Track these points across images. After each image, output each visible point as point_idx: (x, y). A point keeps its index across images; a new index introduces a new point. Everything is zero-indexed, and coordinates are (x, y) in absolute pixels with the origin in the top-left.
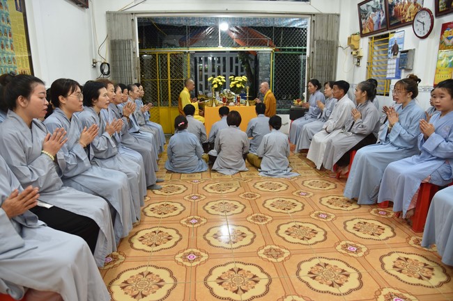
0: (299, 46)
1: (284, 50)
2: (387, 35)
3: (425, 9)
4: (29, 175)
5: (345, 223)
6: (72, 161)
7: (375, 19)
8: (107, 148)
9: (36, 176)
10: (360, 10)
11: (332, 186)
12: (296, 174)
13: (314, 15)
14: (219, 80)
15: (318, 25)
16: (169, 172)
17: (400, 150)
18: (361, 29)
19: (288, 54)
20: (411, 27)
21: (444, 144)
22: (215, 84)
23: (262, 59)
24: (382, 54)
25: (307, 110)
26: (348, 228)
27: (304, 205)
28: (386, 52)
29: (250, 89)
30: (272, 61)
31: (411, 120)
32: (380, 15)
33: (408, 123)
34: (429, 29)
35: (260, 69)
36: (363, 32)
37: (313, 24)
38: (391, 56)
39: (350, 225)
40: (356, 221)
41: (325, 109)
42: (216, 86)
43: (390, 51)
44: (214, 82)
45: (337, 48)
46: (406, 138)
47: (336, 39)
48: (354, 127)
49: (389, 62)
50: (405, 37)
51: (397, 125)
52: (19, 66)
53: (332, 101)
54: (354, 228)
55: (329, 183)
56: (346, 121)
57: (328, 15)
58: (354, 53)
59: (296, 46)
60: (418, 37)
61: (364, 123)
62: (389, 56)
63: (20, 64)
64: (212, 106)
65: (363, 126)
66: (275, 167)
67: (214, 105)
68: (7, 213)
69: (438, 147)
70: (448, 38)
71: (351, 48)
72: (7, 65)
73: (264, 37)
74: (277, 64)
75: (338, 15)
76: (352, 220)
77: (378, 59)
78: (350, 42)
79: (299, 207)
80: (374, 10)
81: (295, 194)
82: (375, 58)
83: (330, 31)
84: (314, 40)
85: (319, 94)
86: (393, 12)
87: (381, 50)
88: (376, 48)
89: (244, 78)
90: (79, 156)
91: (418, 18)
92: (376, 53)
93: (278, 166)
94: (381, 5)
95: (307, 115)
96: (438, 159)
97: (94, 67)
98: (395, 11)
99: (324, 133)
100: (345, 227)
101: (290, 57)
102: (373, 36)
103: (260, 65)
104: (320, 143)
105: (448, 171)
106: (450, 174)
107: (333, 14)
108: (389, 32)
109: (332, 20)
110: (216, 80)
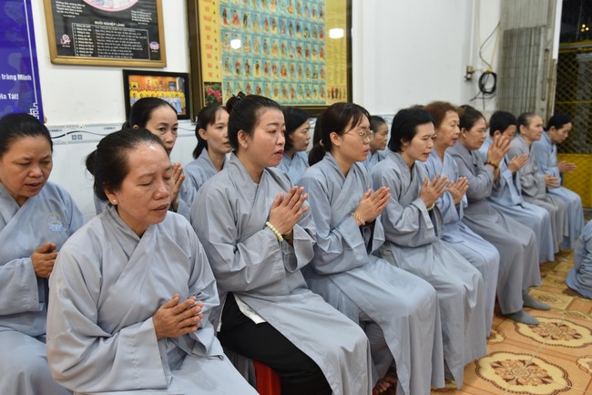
4: (229, 260)
6: (330, 247)
8: (416, 227)
9: (243, 264)
16: (570, 292)
52: (329, 81)
63: (332, 78)
68: (156, 328)
72: (310, 80)
90: (348, 239)
97: (469, 80)
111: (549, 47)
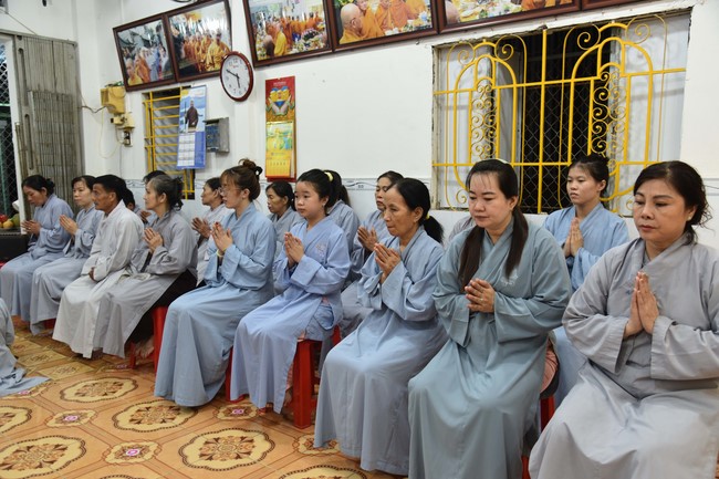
2: (177, 92)
3: (236, 54)
5: (181, 452)
7: (151, 60)
10: (118, 39)
11: (128, 385)
12: (38, 380)
13: (20, 37)
15: (31, 61)
17: (245, 293)
18: (126, 76)
20: (217, 81)
21: (323, 272)
24: (169, 125)
25: (36, 237)
26: (190, 460)
27: (83, 443)
28: (176, 121)
31: (255, 239)
32: (159, 55)
33: (250, 243)
34: (247, 87)
36: (130, 82)
37: (19, 56)
38: (184, 127)
39: (192, 453)
40: (200, 442)
41: (78, 233)
43: (183, 119)
45: (80, 108)
46: (251, 271)
47: (74, 92)
48: (154, 262)
49: (182, 138)
50: (207, 96)
51: (231, 250)
53: (92, 215)
54: (202, 455)
55: (121, 381)
56: (130, 253)
57: (52, 41)
58: (117, 120)
60: (233, 98)
61: (172, 252)
62: (182, 127)
65: (170, 259)
69: (314, 277)
70: (277, 104)
71: (110, 111)
75: (74, 45)
76: (192, 441)
77: (163, 133)
78: (107, 99)
79: (73, 450)
80: (147, 44)
81: (52, 423)
82: (158, 132)
83: (59, 75)
84: (27, 90)
85: (56, 202)
86: (183, 51)
87: (166, 118)
88: (157, 112)
91: (227, 66)
92: (157, 122)
94: (159, 36)
95: (37, 249)
96: (313, 296)
98: (185, 49)
99: (87, 282)
100: (185, 459)
102: (150, 91)
104: (82, 304)
105: (328, 314)
106: (332, 319)
107: (63, 42)
108: (179, 86)
109: (63, 53)
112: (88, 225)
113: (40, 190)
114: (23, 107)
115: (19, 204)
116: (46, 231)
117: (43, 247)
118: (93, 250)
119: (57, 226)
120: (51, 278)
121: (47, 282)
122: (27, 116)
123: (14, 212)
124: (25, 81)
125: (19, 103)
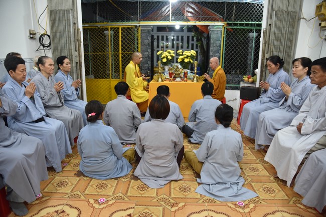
0: (252, 20)
1: (236, 25)
14: (169, 54)
19: (240, 29)
22: (164, 58)
23: (213, 36)
29: (198, 65)
30: (223, 36)
35: (211, 45)
41: (291, 95)
42: (165, 60)
44: (163, 56)
45: (299, 19)
53: (302, 84)
59: (249, 20)
64: (158, 81)
66: (221, 178)
67: (160, 80)
71: (320, 19)
73: (216, 15)
74: (228, 39)
78: (320, 11)
84: (272, 10)
85: (282, 73)
89: (193, 52)
93: (225, 178)
97: (32, 38)
101: (242, 32)
103: (212, 41)
110: (165, 54)
111: (75, 22)
112: (299, 90)
113: (276, 64)
114: (269, 20)
115: (258, 71)
116: (272, 89)
117: (268, 98)
118: (302, 109)
119: (279, 88)
120: (270, 122)
121: (267, 123)
122: (270, 25)
123: (254, 74)
124: (272, 5)
125: (267, 18)
